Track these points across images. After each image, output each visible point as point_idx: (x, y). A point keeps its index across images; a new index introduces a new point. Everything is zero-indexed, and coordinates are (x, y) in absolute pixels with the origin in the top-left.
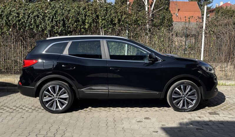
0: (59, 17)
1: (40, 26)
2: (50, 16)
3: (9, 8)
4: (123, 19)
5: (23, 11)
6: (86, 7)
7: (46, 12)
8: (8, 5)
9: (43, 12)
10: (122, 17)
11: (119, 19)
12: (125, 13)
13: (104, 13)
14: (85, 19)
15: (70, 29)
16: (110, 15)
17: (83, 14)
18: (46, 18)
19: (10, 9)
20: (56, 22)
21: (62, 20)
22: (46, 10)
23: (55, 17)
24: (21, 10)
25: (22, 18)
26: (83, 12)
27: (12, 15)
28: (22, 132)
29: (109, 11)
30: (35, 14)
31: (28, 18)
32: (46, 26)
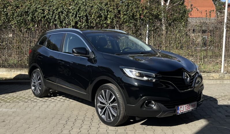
0: (82, 12)
1: (64, 22)
2: (74, 12)
3: (34, 5)
4: (144, 14)
5: (48, 8)
6: (108, 3)
7: (70, 8)
8: (34, 2)
9: (66, 8)
10: (143, 12)
11: (141, 14)
12: (146, 8)
13: (126, 8)
14: (108, 14)
15: (93, 24)
16: (131, 10)
17: (106, 10)
18: (70, 14)
19: (36, 6)
20: (80, 17)
21: (85, 16)
22: (70, 6)
23: (78, 13)
24: (46, 7)
25: (47, 15)
26: (105, 8)
27: (37, 11)
28: (61, 117)
29: (130, 6)
30: (59, 10)
31: (53, 15)
32: (69, 22)
